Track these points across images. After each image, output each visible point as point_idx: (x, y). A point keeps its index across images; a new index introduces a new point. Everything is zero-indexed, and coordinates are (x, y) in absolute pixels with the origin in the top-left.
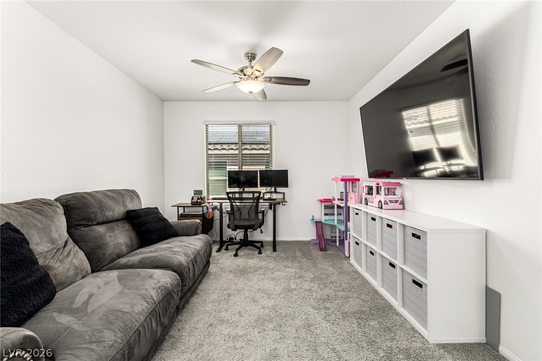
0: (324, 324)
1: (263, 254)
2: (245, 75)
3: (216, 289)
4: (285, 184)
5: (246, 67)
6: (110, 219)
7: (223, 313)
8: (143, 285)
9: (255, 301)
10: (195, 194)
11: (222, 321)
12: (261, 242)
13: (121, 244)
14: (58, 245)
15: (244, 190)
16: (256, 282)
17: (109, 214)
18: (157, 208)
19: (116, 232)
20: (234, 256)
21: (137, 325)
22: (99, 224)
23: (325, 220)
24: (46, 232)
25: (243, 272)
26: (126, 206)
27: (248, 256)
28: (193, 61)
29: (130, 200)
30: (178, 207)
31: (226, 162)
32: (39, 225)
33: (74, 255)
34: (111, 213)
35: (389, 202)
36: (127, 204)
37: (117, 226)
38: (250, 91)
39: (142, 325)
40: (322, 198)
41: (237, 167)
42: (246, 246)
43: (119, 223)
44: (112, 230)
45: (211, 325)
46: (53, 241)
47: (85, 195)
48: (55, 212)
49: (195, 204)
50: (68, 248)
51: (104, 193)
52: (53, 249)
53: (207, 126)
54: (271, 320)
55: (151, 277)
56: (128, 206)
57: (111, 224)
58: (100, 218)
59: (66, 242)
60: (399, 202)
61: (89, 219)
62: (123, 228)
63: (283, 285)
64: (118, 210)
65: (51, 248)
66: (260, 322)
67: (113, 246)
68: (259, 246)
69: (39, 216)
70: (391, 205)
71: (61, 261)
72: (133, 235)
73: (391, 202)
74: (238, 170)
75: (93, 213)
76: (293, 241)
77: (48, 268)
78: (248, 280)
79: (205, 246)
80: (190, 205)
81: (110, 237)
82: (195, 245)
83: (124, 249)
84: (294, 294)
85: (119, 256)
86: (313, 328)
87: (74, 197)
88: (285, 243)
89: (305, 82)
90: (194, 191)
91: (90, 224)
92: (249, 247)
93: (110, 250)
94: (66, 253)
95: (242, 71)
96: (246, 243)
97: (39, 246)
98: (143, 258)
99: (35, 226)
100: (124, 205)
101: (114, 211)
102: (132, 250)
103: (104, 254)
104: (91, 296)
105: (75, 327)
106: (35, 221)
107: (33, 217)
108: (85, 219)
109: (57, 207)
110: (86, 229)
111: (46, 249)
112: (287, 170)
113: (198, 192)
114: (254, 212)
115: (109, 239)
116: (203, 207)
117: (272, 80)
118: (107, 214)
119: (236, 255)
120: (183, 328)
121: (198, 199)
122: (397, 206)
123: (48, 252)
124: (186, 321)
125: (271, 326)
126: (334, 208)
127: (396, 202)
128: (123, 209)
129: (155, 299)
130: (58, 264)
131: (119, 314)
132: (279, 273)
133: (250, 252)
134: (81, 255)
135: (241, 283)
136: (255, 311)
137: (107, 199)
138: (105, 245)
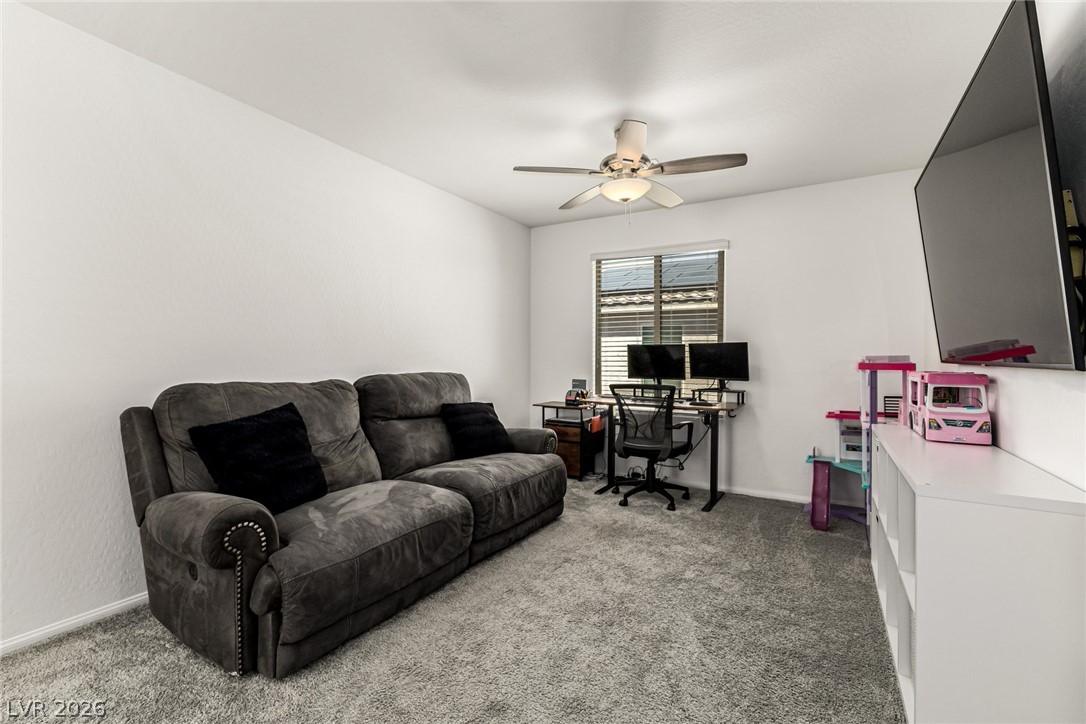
0: (694, 647)
1: (677, 512)
2: (613, 170)
3: (554, 547)
4: (742, 374)
5: (613, 157)
6: (416, 413)
7: (538, 581)
8: (412, 502)
9: (600, 579)
10: (574, 386)
11: (529, 591)
12: (686, 489)
13: (425, 450)
14: (343, 437)
15: (659, 382)
16: (626, 552)
17: (415, 406)
18: (491, 405)
19: (422, 432)
20: (621, 504)
21: (380, 543)
22: (401, 418)
23: (842, 461)
24: (330, 420)
25: (613, 532)
26: (442, 398)
27: (643, 510)
28: (515, 169)
29: (448, 388)
30: (544, 407)
31: (680, 328)
32: (323, 409)
33: (361, 452)
34: (416, 406)
35: (942, 424)
36: (443, 394)
37: (426, 424)
38: (625, 197)
39: (387, 545)
40: (836, 409)
41: (640, 338)
42: (651, 491)
43: (430, 422)
44: (417, 429)
45: (510, 591)
46: (336, 431)
47: (387, 378)
48: (346, 398)
49: (571, 404)
50: (355, 442)
51: (413, 378)
52: (336, 441)
53: (599, 262)
54: (601, 611)
55: (428, 495)
56: (445, 398)
57: (418, 421)
58: (401, 410)
59: (355, 435)
60: (977, 426)
61: (387, 410)
62: (433, 428)
63: (670, 569)
64: (429, 403)
65: (334, 438)
66: (584, 607)
67: (412, 451)
68: (672, 495)
69: (325, 400)
70: (949, 433)
71: (343, 457)
72: (444, 438)
73: (948, 422)
74: (641, 343)
75: (393, 402)
76: (765, 499)
77: (327, 461)
78: (614, 546)
79: (547, 473)
80: (564, 405)
81: (411, 438)
82: (525, 467)
83: (427, 457)
84: (680, 587)
85: (420, 466)
86: (667, 645)
87: (373, 380)
88: (744, 499)
89: (740, 159)
90: (574, 381)
91: (389, 416)
92: (656, 493)
93: (409, 455)
94: (351, 448)
95: (606, 164)
96: (651, 485)
97: (320, 434)
98: (440, 473)
99: (319, 410)
100: (438, 395)
101: (421, 403)
102: (439, 460)
103: (399, 460)
104: (354, 499)
105: (317, 524)
106: (320, 405)
107: (320, 400)
108: (382, 409)
109: (350, 391)
110: (383, 423)
111: (328, 440)
112: (746, 344)
113: (579, 383)
114: (663, 426)
115: (409, 441)
116: (581, 409)
117: (666, 168)
118: (411, 405)
119: (624, 503)
120: (473, 583)
121: (578, 395)
122: (971, 434)
123: (330, 443)
124: (482, 576)
125: (595, 619)
126: (860, 433)
127: (969, 424)
128: (436, 401)
129: (417, 521)
130: (339, 459)
131: (364, 524)
132: (680, 548)
133: (655, 503)
134: (372, 455)
135: (598, 548)
136: (588, 593)
137: (414, 385)
138: (402, 447)
